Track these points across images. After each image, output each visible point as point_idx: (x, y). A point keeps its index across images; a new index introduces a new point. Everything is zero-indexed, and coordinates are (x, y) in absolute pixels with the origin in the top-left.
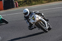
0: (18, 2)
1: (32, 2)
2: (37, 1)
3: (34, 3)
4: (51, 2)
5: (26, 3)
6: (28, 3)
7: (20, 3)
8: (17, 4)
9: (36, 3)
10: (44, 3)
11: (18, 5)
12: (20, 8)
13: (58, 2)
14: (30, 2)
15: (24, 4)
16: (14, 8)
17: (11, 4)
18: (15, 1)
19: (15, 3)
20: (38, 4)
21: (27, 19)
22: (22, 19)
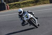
0: (9, 5)
1: (20, 5)
2: (24, 4)
3: (22, 6)
4: (36, 5)
5: (15, 6)
6: (17, 6)
7: (11, 6)
8: (8, 6)
9: (24, 6)
10: (31, 6)
11: (9, 8)
12: (11, 10)
13: (43, 5)
14: (19, 5)
15: (13, 7)
16: (5, 10)
17: (3, 6)
18: (7, 4)
19: (6, 6)
20: (26, 7)
21: (21, 17)
22: (12, 19)
